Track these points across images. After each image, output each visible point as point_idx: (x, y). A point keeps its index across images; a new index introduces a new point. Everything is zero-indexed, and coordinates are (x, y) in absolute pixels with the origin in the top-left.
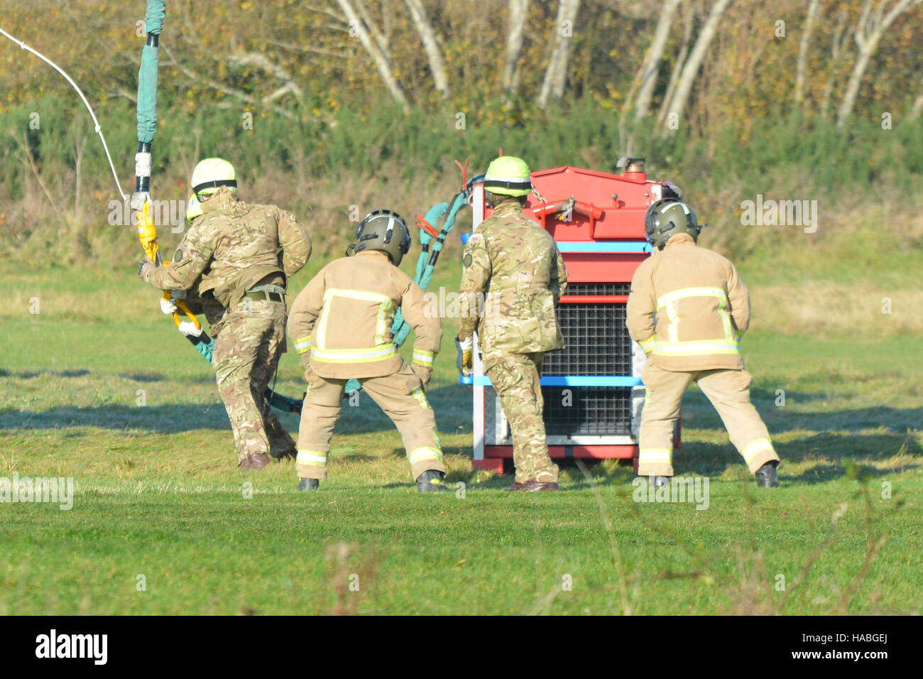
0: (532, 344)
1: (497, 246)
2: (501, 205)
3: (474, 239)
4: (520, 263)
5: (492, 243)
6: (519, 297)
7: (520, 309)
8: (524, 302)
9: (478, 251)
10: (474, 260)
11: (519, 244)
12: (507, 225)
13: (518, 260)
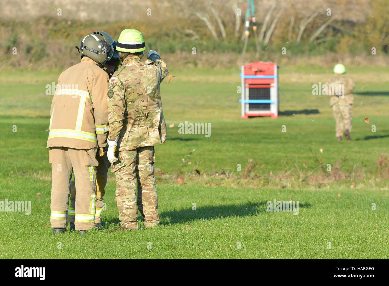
0: (145, 141)
1: (126, 84)
2: (127, 58)
3: (113, 80)
4: (140, 95)
5: (124, 83)
6: (140, 114)
7: (139, 120)
8: (142, 117)
9: (116, 88)
10: (114, 93)
11: (139, 83)
12: (132, 70)
13: (138, 93)
